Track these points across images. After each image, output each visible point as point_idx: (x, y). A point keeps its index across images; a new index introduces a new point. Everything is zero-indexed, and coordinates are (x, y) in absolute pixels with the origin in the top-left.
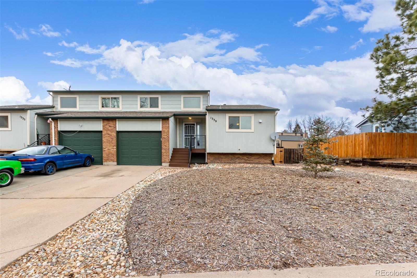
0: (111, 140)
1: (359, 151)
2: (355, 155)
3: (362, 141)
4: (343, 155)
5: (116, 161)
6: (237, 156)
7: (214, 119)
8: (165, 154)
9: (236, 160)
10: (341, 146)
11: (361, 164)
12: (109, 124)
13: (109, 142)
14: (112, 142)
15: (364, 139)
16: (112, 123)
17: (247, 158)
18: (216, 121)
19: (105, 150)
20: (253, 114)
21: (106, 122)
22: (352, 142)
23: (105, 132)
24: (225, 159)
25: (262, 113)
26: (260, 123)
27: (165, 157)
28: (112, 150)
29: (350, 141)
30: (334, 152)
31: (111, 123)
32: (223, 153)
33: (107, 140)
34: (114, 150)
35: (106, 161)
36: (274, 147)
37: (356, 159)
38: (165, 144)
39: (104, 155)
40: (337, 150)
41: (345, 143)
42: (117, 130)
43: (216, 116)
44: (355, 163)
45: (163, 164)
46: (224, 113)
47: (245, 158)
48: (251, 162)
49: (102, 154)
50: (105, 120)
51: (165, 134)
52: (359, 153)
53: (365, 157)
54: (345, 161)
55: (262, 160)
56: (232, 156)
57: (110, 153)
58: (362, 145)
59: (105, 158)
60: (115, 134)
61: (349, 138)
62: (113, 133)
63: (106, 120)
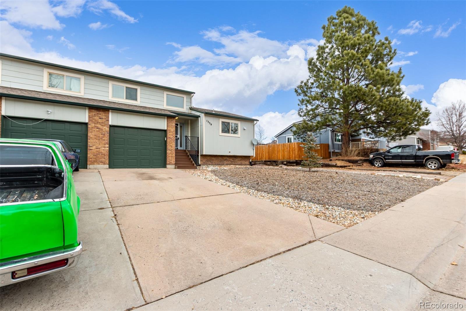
0: (101, 136)
1: (293, 155)
2: (290, 158)
3: (295, 148)
4: (281, 158)
5: (108, 163)
6: (225, 158)
7: (210, 123)
8: (170, 155)
9: (224, 162)
10: (279, 151)
11: (295, 165)
12: (100, 115)
13: (97, 138)
14: (103, 139)
15: (296, 147)
16: (104, 114)
17: (232, 160)
18: (211, 124)
19: (91, 148)
20: (240, 122)
21: (94, 113)
22: (287, 148)
23: (93, 125)
24: (215, 161)
25: (245, 121)
26: (244, 129)
27: (170, 158)
28: (103, 148)
29: (285, 148)
30: (274, 156)
31: (102, 114)
32: (217, 155)
33: (96, 135)
34: (105, 149)
35: (93, 163)
36: (254, 151)
37: (291, 161)
38: (171, 145)
39: (90, 155)
40: (276, 154)
41: (282, 149)
42: (110, 123)
43: (212, 120)
44: (290, 164)
45: (168, 166)
46: (217, 117)
47: (231, 160)
48: (236, 163)
49: (87, 154)
50: (93, 109)
51: (171, 134)
52: (293, 156)
53: (297, 159)
54: (283, 162)
55: (243, 162)
56: (221, 158)
57: (99, 153)
58: (294, 151)
59: (91, 160)
60: (108, 129)
61: (285, 145)
62: (105, 127)
63: (95, 109)
